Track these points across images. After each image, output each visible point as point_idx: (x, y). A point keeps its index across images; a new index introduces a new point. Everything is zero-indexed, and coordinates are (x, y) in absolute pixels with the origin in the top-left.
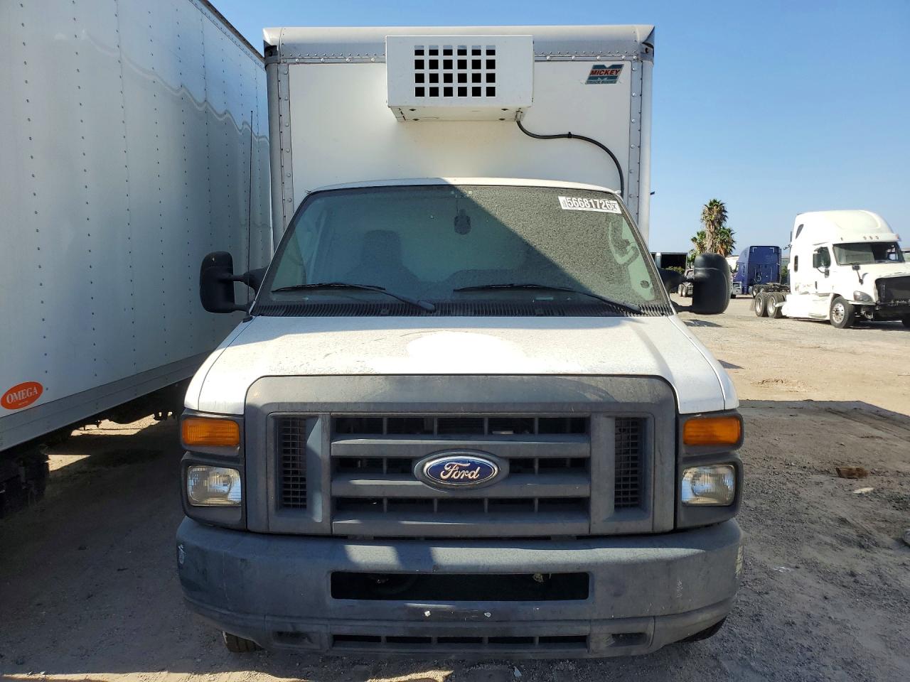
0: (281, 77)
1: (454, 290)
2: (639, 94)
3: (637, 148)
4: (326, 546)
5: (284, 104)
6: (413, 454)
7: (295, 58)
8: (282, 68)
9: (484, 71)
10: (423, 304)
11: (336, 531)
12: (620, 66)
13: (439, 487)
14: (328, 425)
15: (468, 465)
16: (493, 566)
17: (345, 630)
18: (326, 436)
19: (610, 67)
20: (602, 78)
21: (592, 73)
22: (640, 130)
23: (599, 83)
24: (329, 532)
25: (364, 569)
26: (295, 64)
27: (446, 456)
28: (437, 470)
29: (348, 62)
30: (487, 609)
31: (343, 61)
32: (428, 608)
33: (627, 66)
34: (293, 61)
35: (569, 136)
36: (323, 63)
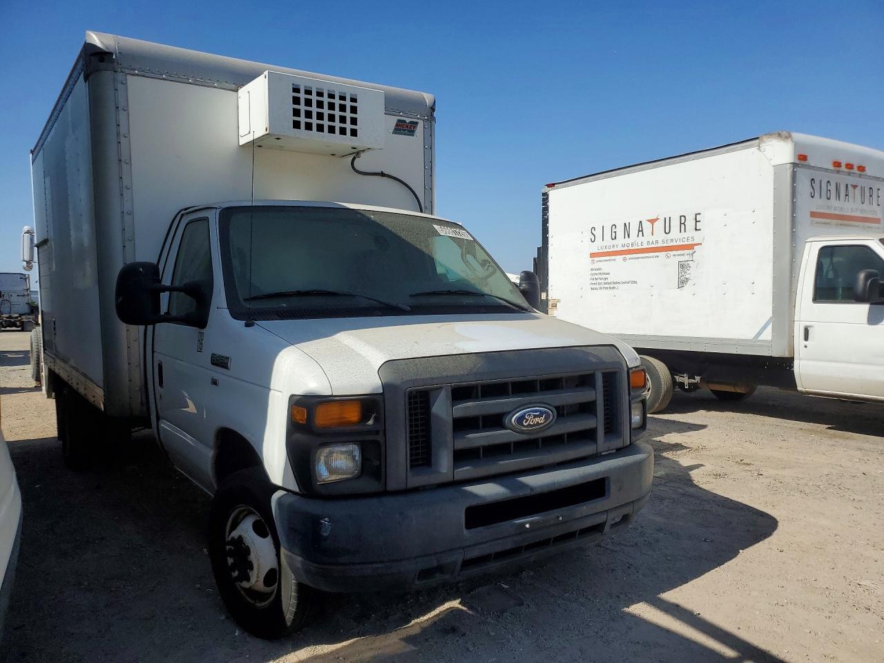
0: (120, 86)
1: (410, 296)
2: (429, 148)
3: (429, 188)
4: (450, 491)
5: (122, 115)
6: (505, 409)
7: (134, 70)
8: (120, 76)
9: (348, 115)
10: (400, 305)
11: (457, 477)
12: (417, 123)
13: (522, 432)
14: (450, 393)
15: (538, 413)
16: (562, 482)
17: (475, 553)
18: (449, 402)
19: (409, 123)
20: (404, 130)
21: (397, 125)
22: (431, 176)
23: (401, 134)
24: (451, 479)
25: (489, 500)
26: (134, 75)
27: (525, 409)
28: (520, 420)
29: (190, 83)
30: (558, 515)
31: (186, 81)
32: (527, 522)
33: (421, 123)
34: (132, 72)
35: (382, 174)
36: (164, 79)
